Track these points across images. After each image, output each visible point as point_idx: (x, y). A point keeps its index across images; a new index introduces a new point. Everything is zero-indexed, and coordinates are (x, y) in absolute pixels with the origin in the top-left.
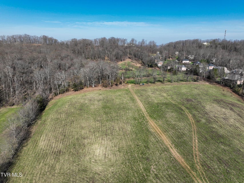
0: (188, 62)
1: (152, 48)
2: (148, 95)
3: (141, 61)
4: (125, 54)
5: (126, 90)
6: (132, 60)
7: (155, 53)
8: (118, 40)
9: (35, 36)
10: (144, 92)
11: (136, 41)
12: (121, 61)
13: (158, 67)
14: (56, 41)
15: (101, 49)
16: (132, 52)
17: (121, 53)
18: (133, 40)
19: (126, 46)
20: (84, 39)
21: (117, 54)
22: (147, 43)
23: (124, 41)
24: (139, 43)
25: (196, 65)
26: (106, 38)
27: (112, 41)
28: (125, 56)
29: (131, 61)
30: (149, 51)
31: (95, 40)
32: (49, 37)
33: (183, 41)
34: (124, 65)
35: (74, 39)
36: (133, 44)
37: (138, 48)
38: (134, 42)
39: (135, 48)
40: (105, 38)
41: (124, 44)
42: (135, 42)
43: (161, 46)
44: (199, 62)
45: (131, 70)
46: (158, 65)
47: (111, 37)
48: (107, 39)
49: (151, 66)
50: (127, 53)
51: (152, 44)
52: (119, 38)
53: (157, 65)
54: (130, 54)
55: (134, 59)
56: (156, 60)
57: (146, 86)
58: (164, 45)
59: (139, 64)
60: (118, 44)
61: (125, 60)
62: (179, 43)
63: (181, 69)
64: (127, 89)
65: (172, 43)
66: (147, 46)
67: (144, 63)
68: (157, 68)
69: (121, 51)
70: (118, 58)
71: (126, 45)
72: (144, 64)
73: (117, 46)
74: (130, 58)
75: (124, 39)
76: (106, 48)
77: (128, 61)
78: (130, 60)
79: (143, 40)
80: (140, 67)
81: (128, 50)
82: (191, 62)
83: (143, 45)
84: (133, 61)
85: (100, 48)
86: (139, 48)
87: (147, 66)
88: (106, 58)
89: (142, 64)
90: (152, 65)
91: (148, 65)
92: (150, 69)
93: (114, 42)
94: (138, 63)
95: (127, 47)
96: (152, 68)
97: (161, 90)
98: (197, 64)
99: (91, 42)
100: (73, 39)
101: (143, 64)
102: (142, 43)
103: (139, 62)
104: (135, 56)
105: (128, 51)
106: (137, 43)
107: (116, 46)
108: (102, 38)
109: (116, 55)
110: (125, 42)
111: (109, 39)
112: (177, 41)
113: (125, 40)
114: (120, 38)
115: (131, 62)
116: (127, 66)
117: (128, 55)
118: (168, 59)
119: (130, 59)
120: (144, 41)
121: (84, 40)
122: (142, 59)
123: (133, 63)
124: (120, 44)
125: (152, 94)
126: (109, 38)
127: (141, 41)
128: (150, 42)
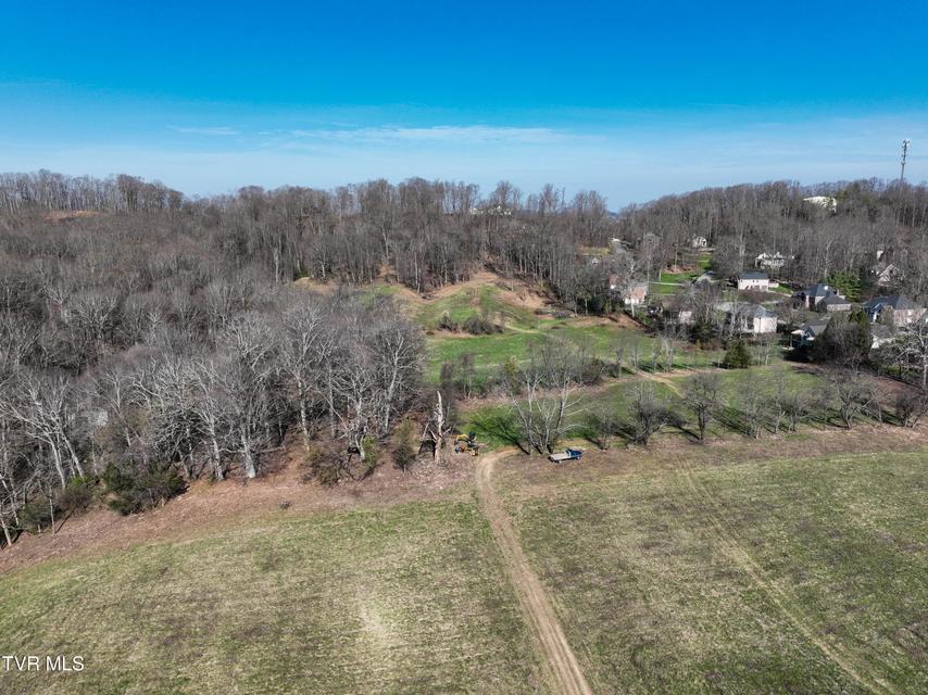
0: (763, 283)
1: (588, 223)
2: (622, 566)
3: (541, 282)
4: (469, 248)
5: (460, 507)
6: (504, 276)
7: (605, 243)
8: (440, 189)
9: (86, 179)
10: (587, 537)
11: (517, 194)
12: (453, 281)
13: (628, 313)
14: (176, 197)
15: (360, 229)
16: (500, 242)
17: (449, 247)
18: (504, 189)
19: (476, 216)
20: (291, 189)
21: (432, 252)
22: (568, 199)
23: (466, 193)
24: (530, 200)
25: (812, 300)
26: (389, 182)
27: (415, 194)
28: (470, 260)
29: (498, 285)
30: (574, 233)
31: (344, 194)
32: (146, 182)
33: (720, 190)
34: (466, 300)
35: (252, 187)
36: (504, 206)
37: (528, 222)
38: (510, 199)
39: (514, 223)
40: (383, 184)
41: (468, 206)
42: (512, 196)
43: (628, 215)
44: (826, 288)
45: (499, 330)
46: (627, 302)
47: (412, 180)
48: (390, 187)
49: (594, 309)
50: (479, 244)
51: (588, 207)
52: (442, 180)
53: (622, 303)
54: (493, 250)
55: (509, 274)
56: (614, 278)
57: (594, 472)
58: (638, 208)
59: (536, 296)
60: (438, 207)
61: (468, 279)
62: (702, 198)
63: (751, 327)
64: (466, 498)
65: (673, 199)
66: (565, 214)
67: (555, 289)
68: (624, 320)
69: (451, 235)
70: (437, 269)
71: (473, 211)
72: (559, 297)
73: (435, 217)
74: (490, 267)
75: (466, 184)
76: (388, 227)
77: (482, 280)
78: (494, 277)
79: (548, 190)
80: (538, 312)
81: (483, 234)
82: (777, 285)
83: (547, 211)
84: (508, 283)
85: (358, 224)
86: (533, 222)
87: (573, 304)
88: (384, 271)
89: (547, 296)
90: (598, 303)
91: (580, 302)
92: (590, 322)
93: (421, 196)
94: (530, 291)
95: (476, 222)
96: (596, 318)
97: (701, 512)
98: (818, 299)
99: (324, 198)
100: (243, 189)
101: (555, 296)
102: (543, 204)
103: (536, 288)
104: (516, 260)
105: (485, 238)
106: (523, 201)
107: (429, 216)
108: (370, 184)
109: (427, 255)
110: (471, 197)
111: (403, 189)
112: (692, 191)
113: (469, 188)
114: (450, 181)
115: (499, 290)
116: (478, 310)
117: (485, 255)
118: (667, 271)
119: (493, 271)
120: (553, 191)
121: (296, 192)
122: (547, 273)
123: (504, 294)
124: (449, 205)
125: (647, 547)
126: (401, 184)
127: (538, 191)
128: (580, 198)
